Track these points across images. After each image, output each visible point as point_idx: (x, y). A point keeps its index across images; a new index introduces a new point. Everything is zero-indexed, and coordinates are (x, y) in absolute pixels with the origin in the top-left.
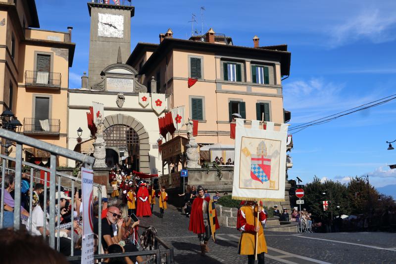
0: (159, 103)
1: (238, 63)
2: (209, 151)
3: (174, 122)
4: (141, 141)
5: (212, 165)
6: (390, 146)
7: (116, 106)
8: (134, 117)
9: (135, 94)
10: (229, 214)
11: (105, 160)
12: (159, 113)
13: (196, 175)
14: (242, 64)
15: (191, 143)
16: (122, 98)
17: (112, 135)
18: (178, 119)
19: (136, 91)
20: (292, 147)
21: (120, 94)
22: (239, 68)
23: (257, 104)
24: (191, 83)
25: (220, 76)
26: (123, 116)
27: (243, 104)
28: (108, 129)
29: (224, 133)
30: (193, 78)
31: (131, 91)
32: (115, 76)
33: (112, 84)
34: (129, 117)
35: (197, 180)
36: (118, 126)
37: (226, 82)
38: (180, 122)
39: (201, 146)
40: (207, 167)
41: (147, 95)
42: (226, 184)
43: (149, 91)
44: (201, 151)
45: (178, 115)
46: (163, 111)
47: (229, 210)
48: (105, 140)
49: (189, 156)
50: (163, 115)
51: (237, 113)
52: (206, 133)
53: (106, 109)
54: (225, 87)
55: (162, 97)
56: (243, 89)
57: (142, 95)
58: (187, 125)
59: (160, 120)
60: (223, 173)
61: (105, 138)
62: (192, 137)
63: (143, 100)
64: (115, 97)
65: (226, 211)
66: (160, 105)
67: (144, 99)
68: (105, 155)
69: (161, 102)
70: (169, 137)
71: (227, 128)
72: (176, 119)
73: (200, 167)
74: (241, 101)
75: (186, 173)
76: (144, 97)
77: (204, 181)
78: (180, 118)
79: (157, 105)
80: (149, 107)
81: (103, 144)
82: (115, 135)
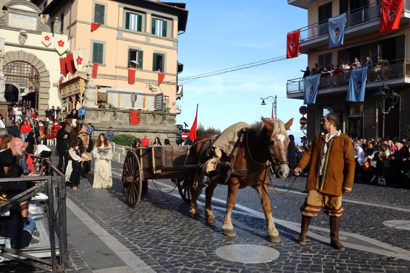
0: (61, 43)
1: (140, 14)
2: (107, 94)
3: (75, 63)
4: (42, 79)
5: (108, 106)
6: (263, 102)
7: (18, 42)
8: (36, 55)
9: (38, 32)
10: (122, 150)
11: (4, 94)
12: (61, 53)
13: (93, 114)
14: (143, 15)
15: (90, 84)
16: (24, 35)
17: (12, 71)
18: (79, 61)
19: (39, 30)
20: (182, 95)
21: (23, 31)
22: (140, 18)
23: (154, 54)
24: (94, 27)
25: (122, 24)
26: (25, 53)
27: (141, 53)
28: (9, 64)
29: (122, 78)
30: (96, 23)
31: (34, 29)
32: (17, 12)
33: (13, 20)
34: (30, 55)
35: (94, 119)
36: (19, 62)
37: (127, 30)
38: (80, 63)
39: (99, 88)
40: (104, 107)
41: (50, 35)
42: (120, 124)
43: (52, 31)
44: (99, 93)
45: (79, 57)
46: (65, 52)
47: (122, 147)
48: (5, 75)
49: (87, 96)
50: (65, 56)
51: (135, 60)
52: (104, 76)
53: (7, 44)
54: (126, 35)
55: (64, 38)
56: (143, 38)
57: (44, 34)
58: (87, 66)
59: (61, 60)
60: (118, 114)
61: (6, 73)
62: (91, 78)
63: (46, 40)
64: (17, 34)
65: (119, 148)
66: (62, 46)
67: (47, 38)
68: (4, 89)
69: (63, 43)
70: (69, 77)
71: (125, 73)
72: (77, 60)
73: (97, 107)
74: (140, 50)
75: (83, 111)
76: (47, 37)
77: (100, 120)
78: (81, 59)
79: (60, 45)
80: (51, 47)
81: (2, 78)
82: (15, 71)
